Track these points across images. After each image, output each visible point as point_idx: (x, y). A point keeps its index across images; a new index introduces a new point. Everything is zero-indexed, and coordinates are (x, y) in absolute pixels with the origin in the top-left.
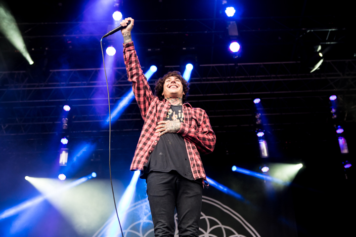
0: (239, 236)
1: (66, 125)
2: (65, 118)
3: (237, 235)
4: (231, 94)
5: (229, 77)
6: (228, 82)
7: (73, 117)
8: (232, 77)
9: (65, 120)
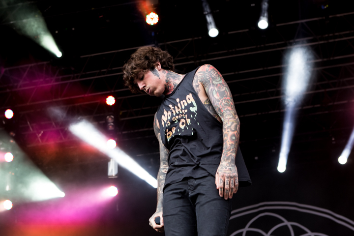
0: (313, 234)
1: (112, 124)
2: (110, 115)
3: (310, 233)
4: (332, 59)
5: (327, 35)
6: (326, 42)
7: (121, 113)
8: (331, 35)
9: (110, 119)
